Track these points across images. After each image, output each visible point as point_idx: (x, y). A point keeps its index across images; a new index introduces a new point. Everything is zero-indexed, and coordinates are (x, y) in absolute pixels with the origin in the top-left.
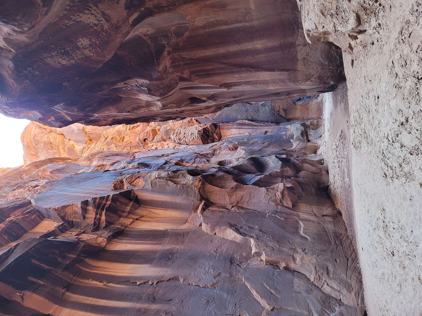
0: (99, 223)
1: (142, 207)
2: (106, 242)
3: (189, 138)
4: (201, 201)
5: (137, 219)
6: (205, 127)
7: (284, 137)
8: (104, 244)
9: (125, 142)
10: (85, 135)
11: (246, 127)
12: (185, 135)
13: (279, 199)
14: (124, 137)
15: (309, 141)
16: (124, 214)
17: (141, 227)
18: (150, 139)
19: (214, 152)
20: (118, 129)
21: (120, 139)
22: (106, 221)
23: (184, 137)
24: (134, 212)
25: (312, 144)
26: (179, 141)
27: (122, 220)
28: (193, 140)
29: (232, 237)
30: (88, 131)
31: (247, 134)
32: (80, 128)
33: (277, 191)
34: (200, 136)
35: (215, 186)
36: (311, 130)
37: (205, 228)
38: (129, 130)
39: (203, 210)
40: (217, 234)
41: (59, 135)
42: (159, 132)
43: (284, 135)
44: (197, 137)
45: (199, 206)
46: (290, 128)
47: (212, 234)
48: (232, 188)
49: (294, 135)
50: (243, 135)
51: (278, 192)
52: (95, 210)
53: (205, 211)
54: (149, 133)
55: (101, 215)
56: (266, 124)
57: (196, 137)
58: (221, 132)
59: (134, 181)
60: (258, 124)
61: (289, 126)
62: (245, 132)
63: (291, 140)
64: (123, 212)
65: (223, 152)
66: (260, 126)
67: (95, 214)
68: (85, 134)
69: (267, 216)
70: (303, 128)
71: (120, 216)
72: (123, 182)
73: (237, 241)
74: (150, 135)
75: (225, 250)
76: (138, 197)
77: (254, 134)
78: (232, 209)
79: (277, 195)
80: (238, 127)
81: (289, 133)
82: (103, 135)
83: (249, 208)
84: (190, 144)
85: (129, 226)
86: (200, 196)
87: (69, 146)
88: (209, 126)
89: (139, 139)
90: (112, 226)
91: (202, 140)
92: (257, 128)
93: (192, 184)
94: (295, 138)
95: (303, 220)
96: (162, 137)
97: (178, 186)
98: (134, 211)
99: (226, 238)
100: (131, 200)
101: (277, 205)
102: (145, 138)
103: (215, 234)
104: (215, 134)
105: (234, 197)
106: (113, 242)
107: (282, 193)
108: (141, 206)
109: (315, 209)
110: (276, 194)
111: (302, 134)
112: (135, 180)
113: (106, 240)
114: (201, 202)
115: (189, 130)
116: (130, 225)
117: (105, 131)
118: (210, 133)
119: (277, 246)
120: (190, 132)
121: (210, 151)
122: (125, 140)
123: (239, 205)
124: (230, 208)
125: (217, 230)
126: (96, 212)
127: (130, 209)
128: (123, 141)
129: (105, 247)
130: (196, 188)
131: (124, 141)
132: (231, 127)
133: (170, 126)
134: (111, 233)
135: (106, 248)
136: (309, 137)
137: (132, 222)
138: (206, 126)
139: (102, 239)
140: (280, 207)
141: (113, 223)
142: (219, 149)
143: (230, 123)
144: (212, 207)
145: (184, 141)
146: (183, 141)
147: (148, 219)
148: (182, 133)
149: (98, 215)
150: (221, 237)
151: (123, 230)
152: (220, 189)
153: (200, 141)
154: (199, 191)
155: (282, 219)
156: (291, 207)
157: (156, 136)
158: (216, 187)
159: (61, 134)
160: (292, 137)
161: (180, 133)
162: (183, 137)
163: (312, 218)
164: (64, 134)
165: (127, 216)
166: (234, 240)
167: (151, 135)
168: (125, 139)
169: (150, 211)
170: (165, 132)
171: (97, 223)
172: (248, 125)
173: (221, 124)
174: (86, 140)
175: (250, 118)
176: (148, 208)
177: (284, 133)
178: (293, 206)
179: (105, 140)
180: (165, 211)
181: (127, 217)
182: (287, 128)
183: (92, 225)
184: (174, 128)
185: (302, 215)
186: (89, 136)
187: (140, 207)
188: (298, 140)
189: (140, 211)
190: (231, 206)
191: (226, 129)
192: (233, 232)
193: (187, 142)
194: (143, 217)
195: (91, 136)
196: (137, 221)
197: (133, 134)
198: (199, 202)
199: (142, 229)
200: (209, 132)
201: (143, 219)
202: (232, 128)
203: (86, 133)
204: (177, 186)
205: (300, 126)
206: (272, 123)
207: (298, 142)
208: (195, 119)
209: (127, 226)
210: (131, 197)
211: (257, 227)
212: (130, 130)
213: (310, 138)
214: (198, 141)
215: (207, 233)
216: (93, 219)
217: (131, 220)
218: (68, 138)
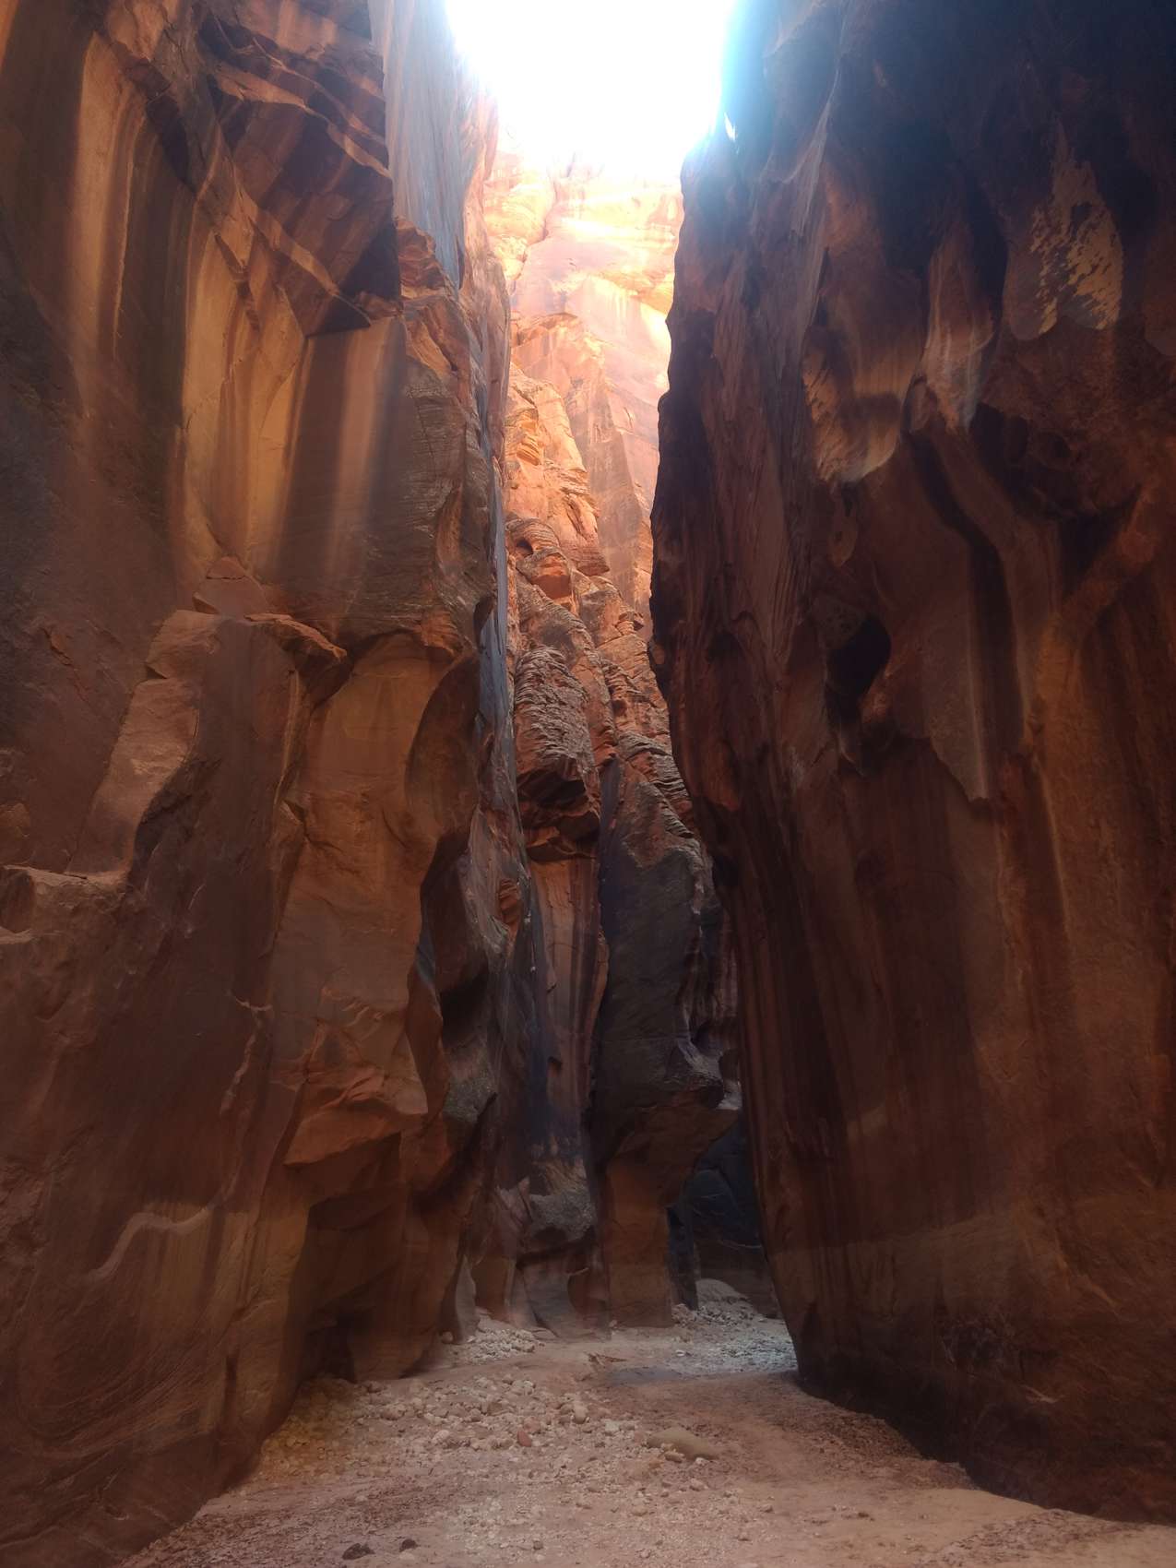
0: (239, 63)
1: (305, 346)
2: (135, 53)
3: (543, 718)
4: (344, 638)
5: (244, 291)
6: (588, 792)
7: (538, 1150)
8: (123, 36)
9: (517, 463)
10: (541, 320)
11: (579, 975)
12: (557, 705)
13: (340, 1087)
14: (536, 462)
15: (520, 1266)
16: (277, 229)
17: (200, 296)
18: (527, 566)
19: (493, 812)
20: (564, 449)
21: (530, 446)
22: (250, 107)
23: (547, 698)
24: (282, 289)
25: (510, 1280)
26: (530, 675)
27: (244, 209)
28: (536, 735)
29: (135, 762)
30: (555, 335)
31: (552, 978)
32: (569, 303)
33: (386, 1077)
34: (553, 765)
35: (420, 729)
36: (569, 1275)
37: (188, 625)
38: (565, 490)
39: (294, 644)
40: (151, 682)
41: (542, 223)
42: (562, 605)
43: (548, 1147)
44: (550, 752)
45: (309, 624)
46: (574, 1177)
47: (153, 653)
48: (408, 820)
49: (544, 1193)
50: (549, 960)
51: (381, 1080)
52: (315, 57)
53: (287, 649)
54: (554, 564)
55: (285, 83)
56: (590, 1069)
57: (549, 747)
58: (564, 863)
59: (436, 340)
60: (591, 1032)
61: (581, 1171)
62: (558, 969)
63: (526, 1182)
64: (289, 230)
65: (493, 853)
66: (582, 1041)
67: (295, 48)
68: (547, 320)
69: (246, 1004)
70: (576, 1236)
71: (267, 203)
72: (431, 287)
73: (107, 789)
74: (548, 566)
75: (52, 697)
76: (360, 334)
77: (551, 1010)
78: (287, 808)
79: (362, 1075)
80: (581, 941)
81: (554, 1170)
82: (542, 385)
83: (289, 906)
84: (518, 721)
85: (211, 236)
86: (373, 632)
87: (500, 250)
88: (592, 809)
89: (530, 522)
90: (219, 133)
91: (533, 775)
92: (576, 1024)
93: (438, 600)
94: (536, 1198)
95: (215, 1236)
96: (538, 615)
97: (425, 528)
98: (289, 292)
99: (125, 730)
100: (349, 288)
101: (307, 1071)
102: (535, 547)
103: (152, 674)
104: (554, 833)
105: (356, 828)
106: (126, 94)
107: (375, 1107)
108: (311, 344)
109: (273, 1307)
110: (370, 1071)
111: (552, 1233)
112: (442, 347)
113: (147, 54)
114: (334, 636)
115: (578, 722)
116: (218, 239)
117: (558, 396)
118: (561, 815)
119: (67, 1041)
120: (567, 726)
121: (499, 796)
122: (524, 466)
123: (308, 847)
124: (293, 797)
125: (174, 685)
126: (303, 58)
127: (300, 272)
128: (521, 455)
129: (104, 34)
130: (418, 617)
131: (519, 459)
132: (581, 907)
133: (588, 653)
134: (180, 102)
135: (95, 39)
136: (538, 1268)
137: (231, 260)
138: (592, 799)
139: (155, 35)
140: (296, 1088)
141: (233, 148)
142: (506, 838)
143: (596, 907)
144: (303, 698)
145: (529, 695)
146: (530, 691)
147: (239, 355)
148: (564, 693)
149: (284, 68)
150: (135, 704)
151: (194, 191)
152: (407, 751)
153: (529, 763)
154: (399, 631)
155: (229, 1093)
156: (293, 1158)
157: (542, 592)
158: (414, 729)
159: (548, 229)
160: (540, 1186)
161: (565, 684)
162: (551, 695)
163: (224, 1289)
164: (548, 241)
165: (266, 242)
166: (112, 770)
167: (547, 571)
168: (531, 466)
169: (280, 380)
170: (559, 628)
171: (240, 51)
172: (588, 986)
173: (594, 864)
174: (520, 323)
175: (614, 996)
176: (299, 374)
177: (555, 1149)
178: (298, 1169)
179: (519, 392)
180: (281, 453)
181: (260, 240)
182: (572, 1165)
183: (233, 19)
184: (578, 668)
185: (240, 1226)
186: (535, 333)
187: (307, 337)
188: (528, 1213)
189: (285, 326)
190: (307, 801)
191: (573, 887)
192: (168, 774)
193: (523, 710)
194: (256, 329)
195: (537, 342)
196: (235, 292)
197: (546, 504)
198: (334, 625)
199: (193, 297)
200: (563, 808)
201: (239, 331)
202: (576, 911)
203: (550, 325)
204: (425, 521)
205: (584, 1224)
206: (593, 1094)
207: (519, 1212)
208: (613, 755)
209: (213, 224)
210: (363, 294)
211: (189, 931)
212: (563, 495)
213: (532, 1271)
214: (532, 757)
215: (157, 630)
216: (267, 35)
217: (242, 256)
218: (529, 252)
